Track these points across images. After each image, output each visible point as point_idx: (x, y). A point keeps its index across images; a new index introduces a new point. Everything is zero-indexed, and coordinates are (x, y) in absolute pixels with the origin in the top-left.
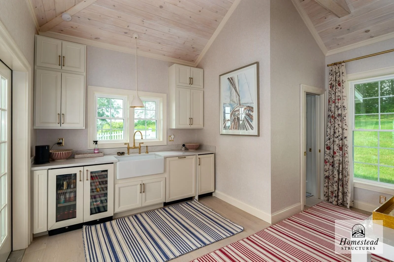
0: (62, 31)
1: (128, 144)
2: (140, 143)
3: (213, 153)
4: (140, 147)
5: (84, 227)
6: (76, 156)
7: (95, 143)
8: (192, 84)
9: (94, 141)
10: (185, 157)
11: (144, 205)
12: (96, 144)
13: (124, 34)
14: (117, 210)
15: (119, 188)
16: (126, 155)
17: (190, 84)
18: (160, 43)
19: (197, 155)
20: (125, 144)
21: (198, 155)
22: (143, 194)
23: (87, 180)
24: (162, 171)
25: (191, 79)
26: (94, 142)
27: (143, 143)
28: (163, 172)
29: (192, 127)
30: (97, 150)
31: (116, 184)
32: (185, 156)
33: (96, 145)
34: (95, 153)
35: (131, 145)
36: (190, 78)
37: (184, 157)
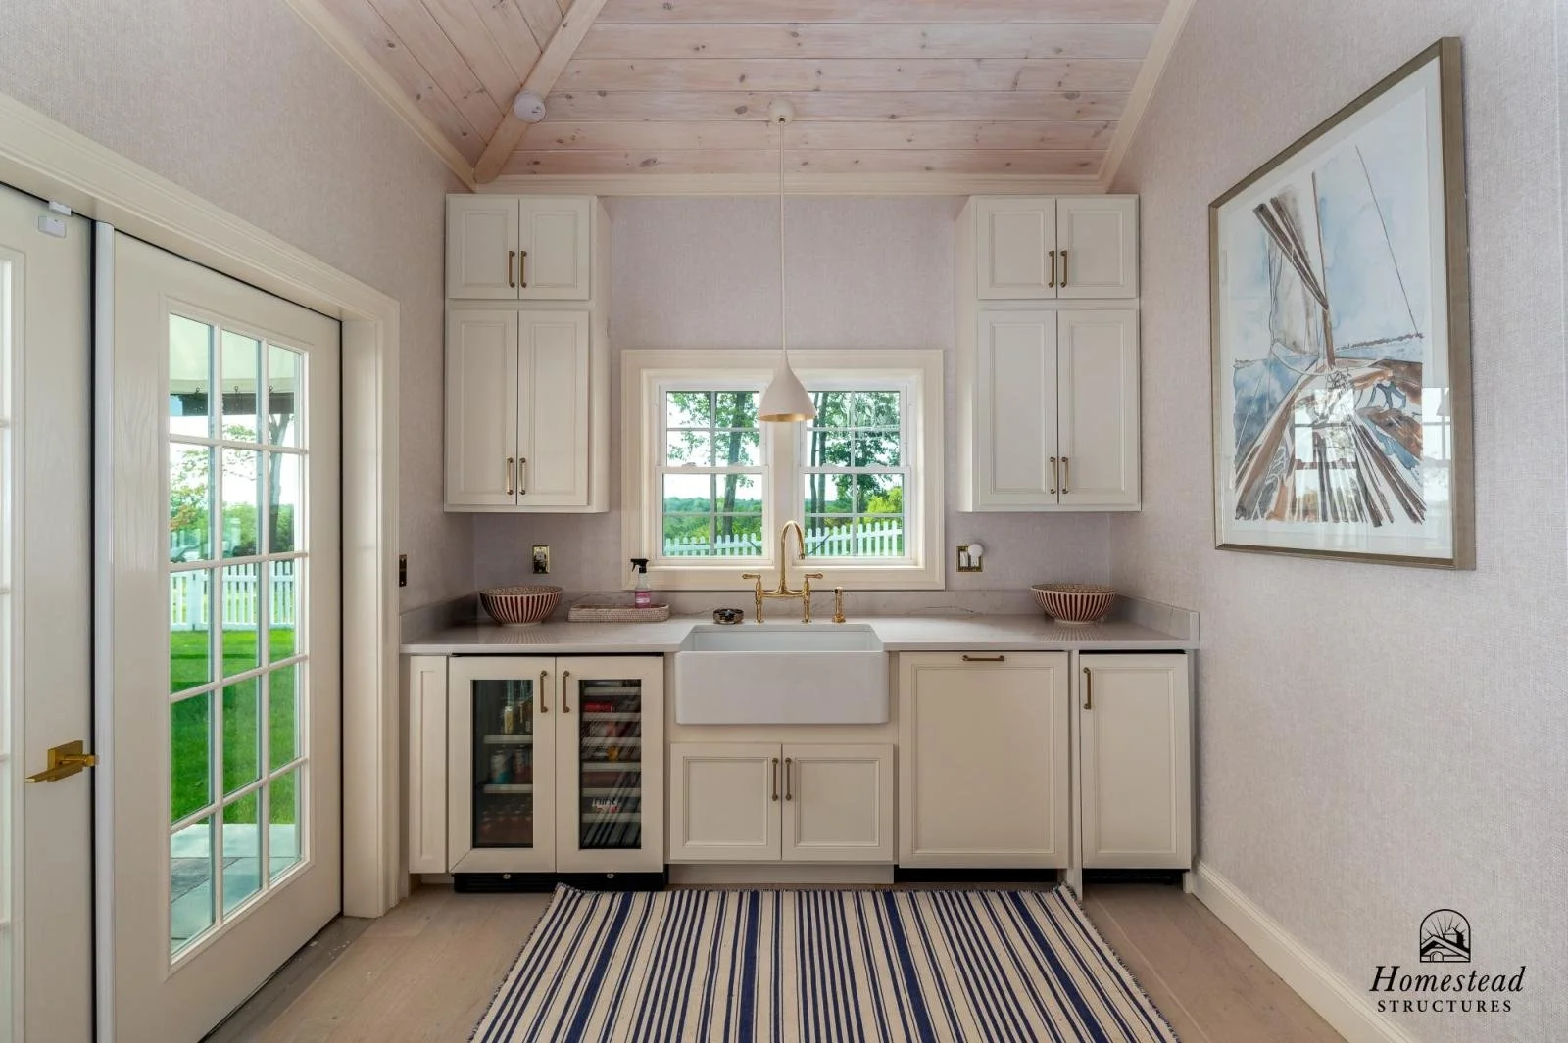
0: (537, 163)
1: (759, 577)
2: (807, 576)
3: (1181, 652)
4: (809, 592)
5: (561, 890)
6: (575, 614)
7: (638, 567)
8: (1064, 285)
9: (632, 560)
10: (1001, 659)
11: (792, 855)
12: (643, 570)
13: (736, 115)
14: (677, 855)
15: (688, 762)
16: (749, 622)
17: (1051, 285)
18: (893, 116)
19: (1075, 654)
20: (746, 576)
21: (1082, 652)
22: (789, 806)
23: (566, 710)
24: (878, 717)
25: (1061, 259)
26: (635, 562)
27: (818, 576)
28: (878, 720)
29: (1070, 503)
30: (645, 596)
31: (675, 743)
32: (1004, 654)
33: (642, 575)
34: (637, 606)
35: (771, 584)
36: (1052, 253)
37: (996, 655)
